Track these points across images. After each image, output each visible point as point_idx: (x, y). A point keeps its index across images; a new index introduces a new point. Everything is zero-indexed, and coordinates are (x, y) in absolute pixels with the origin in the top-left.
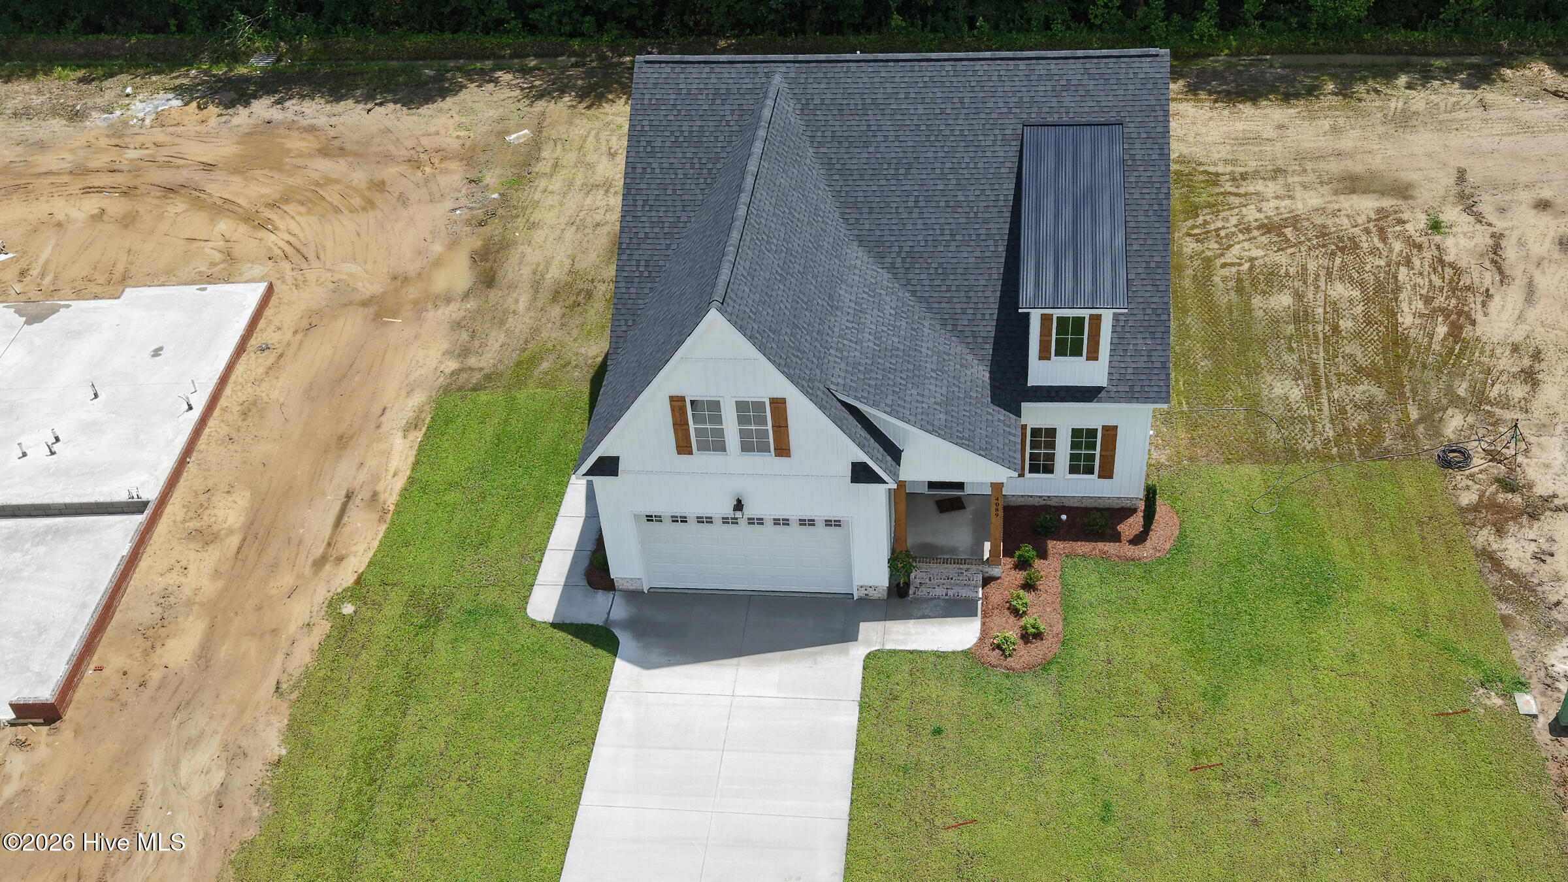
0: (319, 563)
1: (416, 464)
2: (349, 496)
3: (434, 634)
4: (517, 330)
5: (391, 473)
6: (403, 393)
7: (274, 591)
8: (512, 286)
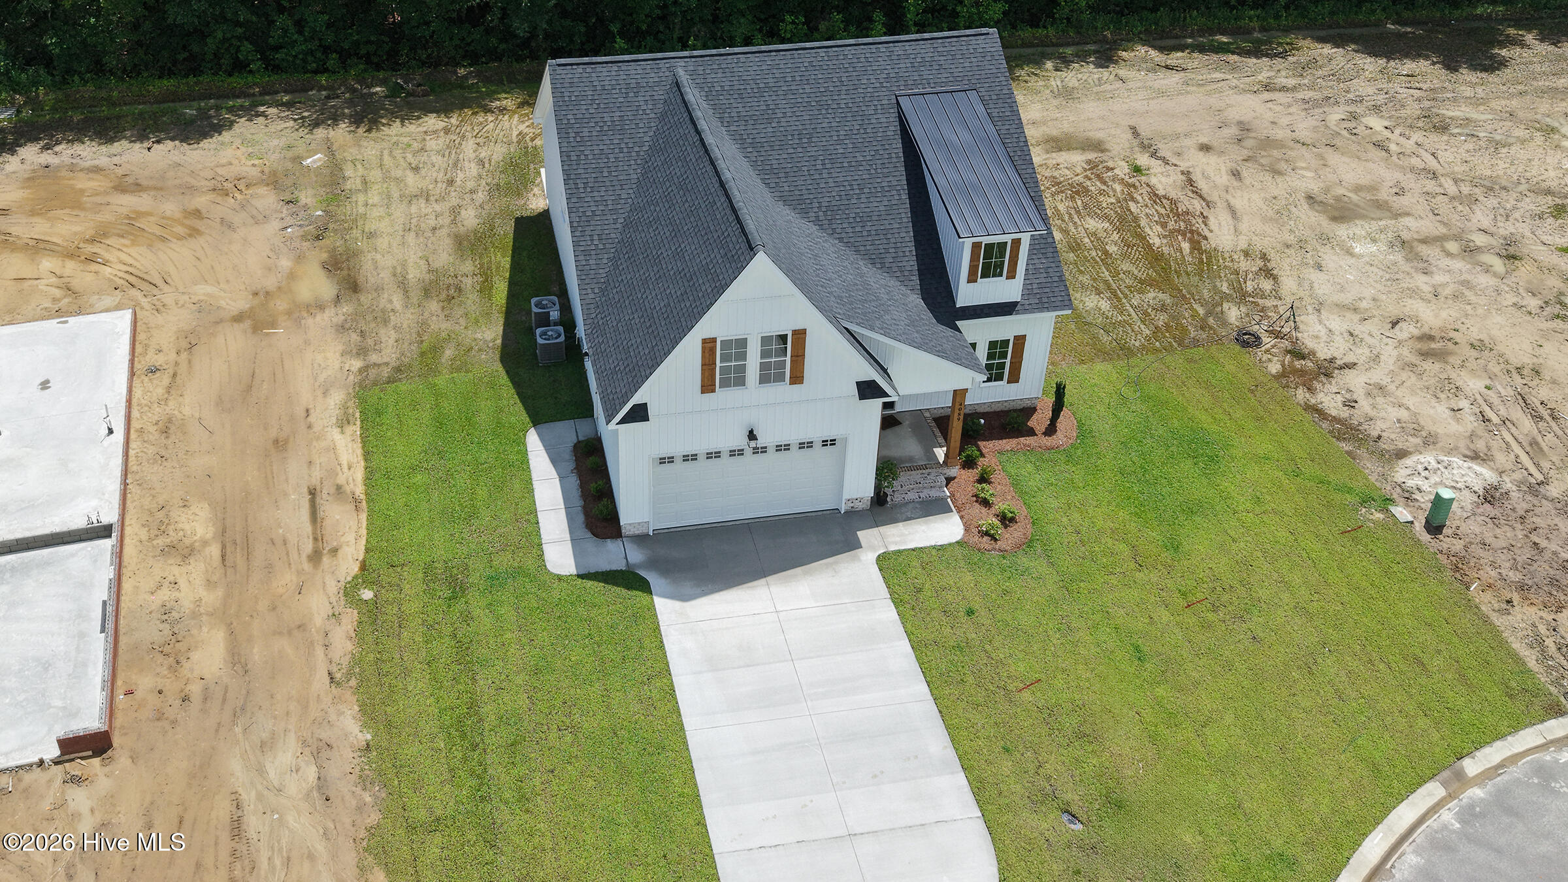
0: (316, 557)
1: (367, 455)
2: (313, 493)
3: (466, 603)
4: (405, 326)
5: (345, 467)
6: (319, 393)
7: (281, 590)
8: (379, 289)
